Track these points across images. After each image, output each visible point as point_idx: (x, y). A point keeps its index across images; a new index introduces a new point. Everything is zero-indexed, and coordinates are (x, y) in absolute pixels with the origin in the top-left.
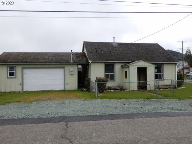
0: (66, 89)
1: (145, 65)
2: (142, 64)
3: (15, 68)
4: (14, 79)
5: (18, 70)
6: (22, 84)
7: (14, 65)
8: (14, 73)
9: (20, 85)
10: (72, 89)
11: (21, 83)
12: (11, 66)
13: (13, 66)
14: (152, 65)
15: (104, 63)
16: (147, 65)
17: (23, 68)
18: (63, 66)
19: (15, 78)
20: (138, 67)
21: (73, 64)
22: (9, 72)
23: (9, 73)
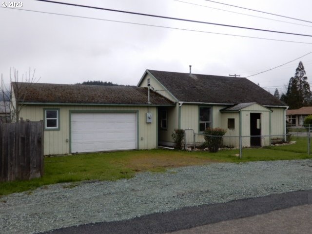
0: (140, 148)
1: (257, 110)
2: (256, 108)
3: (58, 111)
4: (56, 132)
5: (63, 116)
6: (69, 141)
7: (56, 107)
8: (55, 120)
9: (67, 142)
10: (150, 148)
11: (68, 138)
12: (51, 109)
13: (53, 109)
14: (267, 110)
15: (199, 105)
16: (262, 110)
17: (72, 112)
18: (136, 109)
19: (58, 129)
20: (253, 112)
21: (151, 107)
22: (46, 119)
23: (48, 120)
